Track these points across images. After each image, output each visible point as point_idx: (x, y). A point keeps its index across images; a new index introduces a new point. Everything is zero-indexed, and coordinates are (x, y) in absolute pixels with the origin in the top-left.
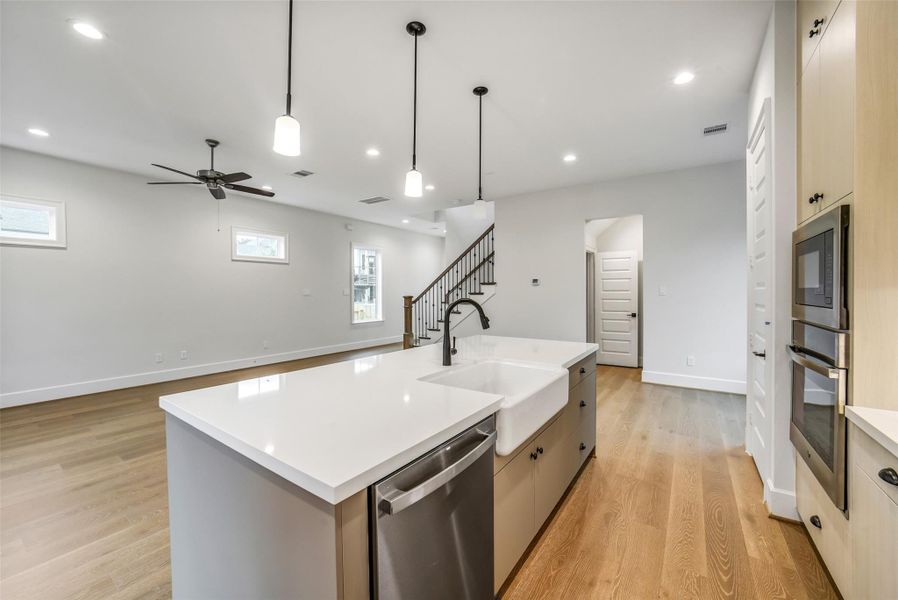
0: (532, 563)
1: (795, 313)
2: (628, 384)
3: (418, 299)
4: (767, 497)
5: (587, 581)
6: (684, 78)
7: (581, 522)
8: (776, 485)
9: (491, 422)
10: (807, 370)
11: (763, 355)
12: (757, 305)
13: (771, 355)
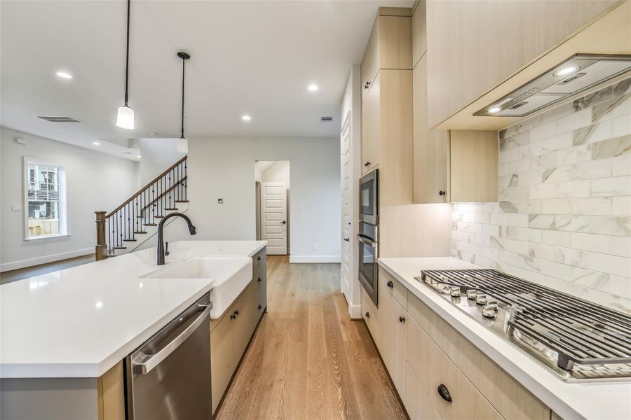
0: (234, 389)
1: (361, 218)
2: (282, 265)
3: (112, 214)
4: (350, 311)
5: (269, 384)
6: (313, 88)
7: (262, 352)
8: (354, 304)
9: (207, 298)
10: (365, 244)
11: (348, 240)
12: (345, 215)
13: (351, 240)
